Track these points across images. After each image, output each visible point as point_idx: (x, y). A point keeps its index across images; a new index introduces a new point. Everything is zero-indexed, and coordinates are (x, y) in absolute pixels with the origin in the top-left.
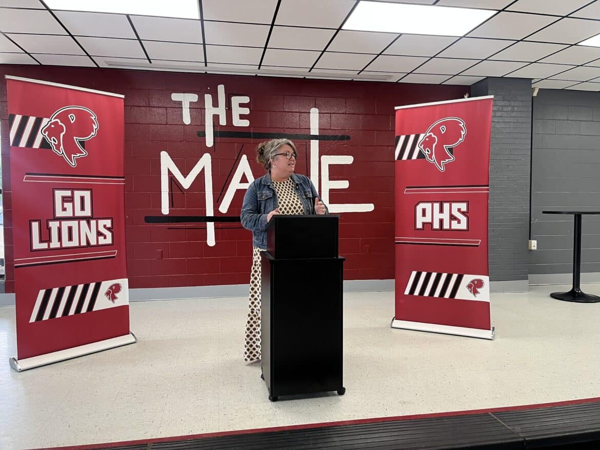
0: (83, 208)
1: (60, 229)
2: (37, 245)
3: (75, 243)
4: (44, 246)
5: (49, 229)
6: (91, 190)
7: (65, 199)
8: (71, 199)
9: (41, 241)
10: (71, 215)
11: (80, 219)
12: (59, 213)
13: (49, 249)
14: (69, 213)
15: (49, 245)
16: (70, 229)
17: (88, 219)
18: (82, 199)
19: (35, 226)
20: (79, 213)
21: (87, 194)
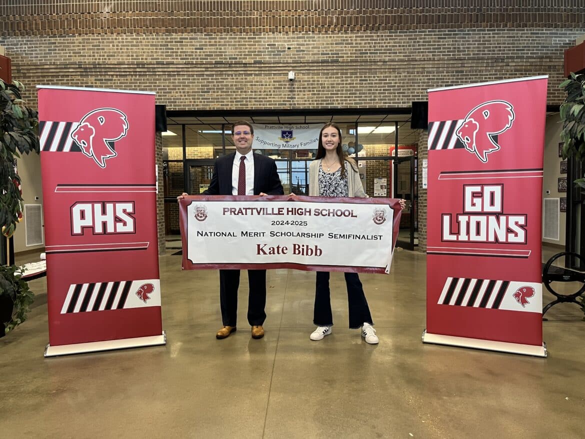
0: (492, 204)
1: (468, 224)
2: (447, 236)
3: (482, 238)
4: (454, 238)
5: (459, 223)
6: (502, 185)
7: (475, 195)
8: (481, 195)
9: (451, 233)
10: (479, 210)
11: (488, 214)
12: (468, 208)
13: (457, 241)
14: (478, 209)
15: (458, 238)
16: (478, 224)
17: (497, 215)
18: (492, 194)
19: (446, 219)
20: (488, 208)
21: (497, 190)
